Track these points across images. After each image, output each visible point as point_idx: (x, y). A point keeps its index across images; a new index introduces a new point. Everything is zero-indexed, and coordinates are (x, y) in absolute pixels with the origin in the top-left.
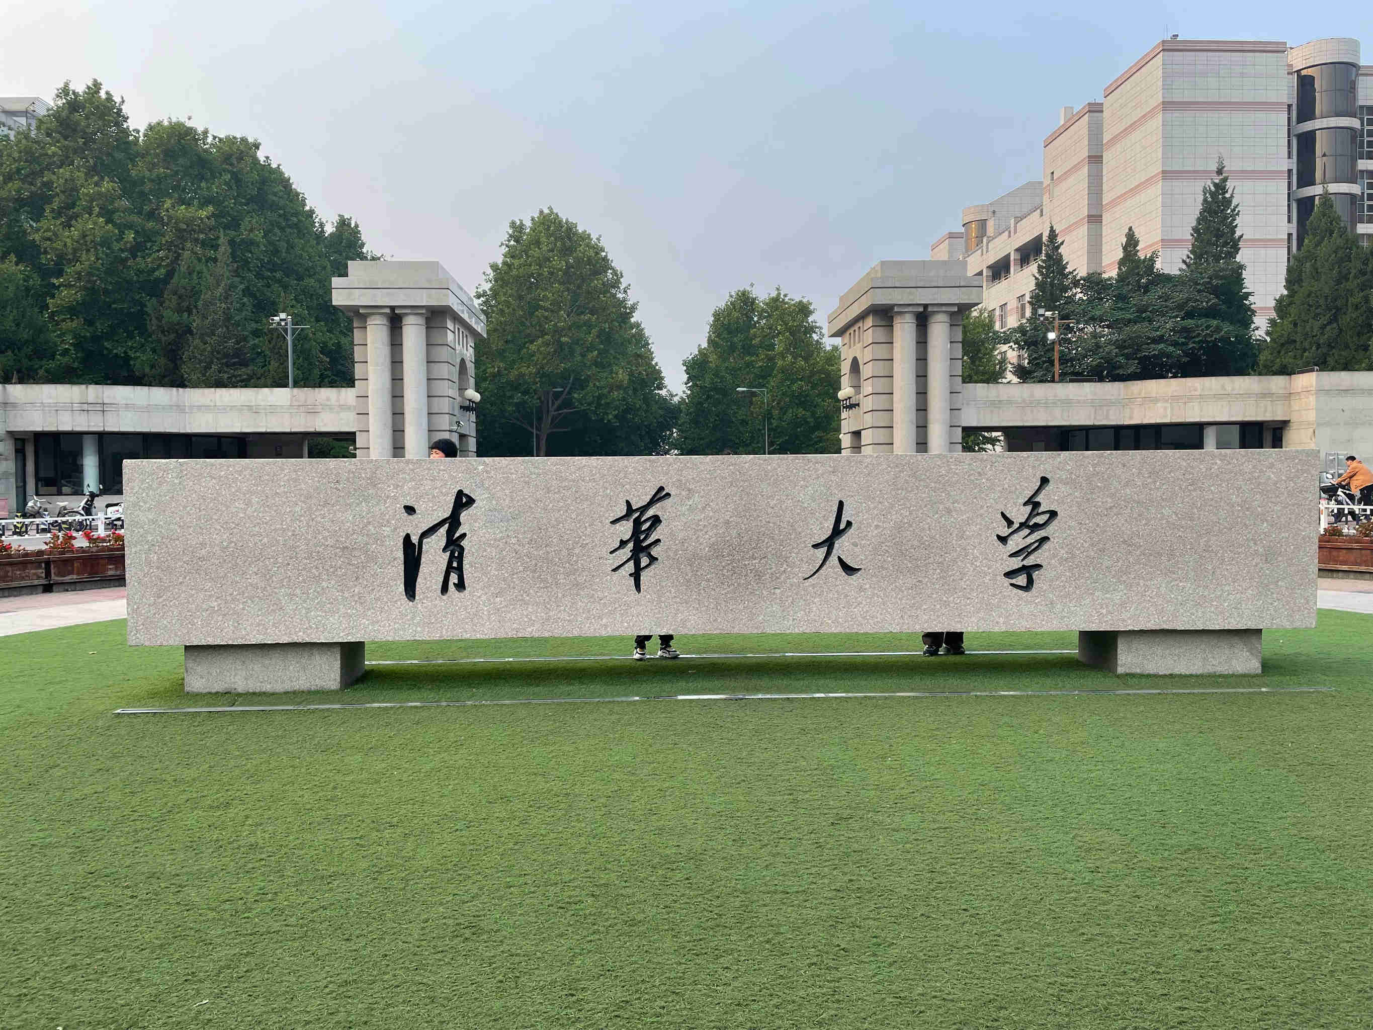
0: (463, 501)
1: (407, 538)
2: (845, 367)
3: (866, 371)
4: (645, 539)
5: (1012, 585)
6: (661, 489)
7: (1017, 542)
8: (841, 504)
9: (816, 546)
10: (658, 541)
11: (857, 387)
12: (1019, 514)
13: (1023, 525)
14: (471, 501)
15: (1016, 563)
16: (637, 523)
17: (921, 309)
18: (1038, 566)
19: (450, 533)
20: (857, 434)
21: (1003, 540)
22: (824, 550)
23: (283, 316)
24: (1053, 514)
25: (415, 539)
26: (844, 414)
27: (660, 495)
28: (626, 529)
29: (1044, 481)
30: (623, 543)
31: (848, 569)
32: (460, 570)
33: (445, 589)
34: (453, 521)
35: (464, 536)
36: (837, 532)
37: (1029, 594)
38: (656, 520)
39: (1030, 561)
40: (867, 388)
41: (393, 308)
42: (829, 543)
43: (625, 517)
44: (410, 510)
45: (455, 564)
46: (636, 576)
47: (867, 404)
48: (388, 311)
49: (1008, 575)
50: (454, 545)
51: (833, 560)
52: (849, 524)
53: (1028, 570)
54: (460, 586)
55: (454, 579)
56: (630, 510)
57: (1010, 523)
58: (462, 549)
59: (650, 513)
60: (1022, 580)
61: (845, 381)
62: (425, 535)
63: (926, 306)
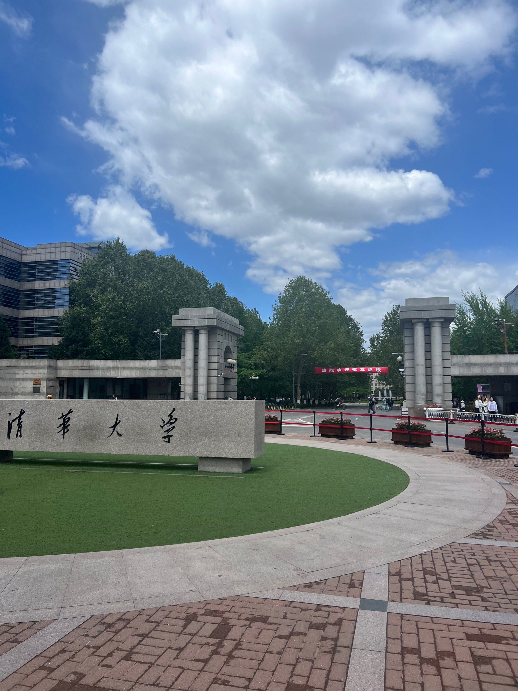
0: (22, 412)
1: (9, 421)
4: (66, 424)
5: (164, 441)
6: (71, 410)
7: (166, 428)
8: (118, 415)
9: (111, 427)
10: (69, 425)
12: (167, 419)
13: (168, 423)
14: (24, 412)
15: (166, 434)
16: (64, 419)
17: (427, 320)
18: (172, 436)
19: (19, 421)
22: (113, 428)
23: (158, 331)
24: (176, 420)
25: (11, 422)
27: (70, 412)
28: (61, 421)
29: (174, 409)
30: (61, 425)
31: (119, 435)
32: (21, 431)
33: (17, 437)
34: (20, 417)
35: (22, 422)
36: (117, 424)
37: (169, 444)
38: (69, 419)
39: (169, 434)
40: (406, 357)
41: (195, 327)
43: (62, 417)
44: (10, 414)
46: (63, 434)
48: (193, 328)
49: (164, 438)
51: (115, 432)
52: (120, 421)
53: (169, 437)
54: (21, 436)
57: (164, 422)
58: (21, 425)
59: (68, 417)
60: (167, 440)
62: (13, 421)
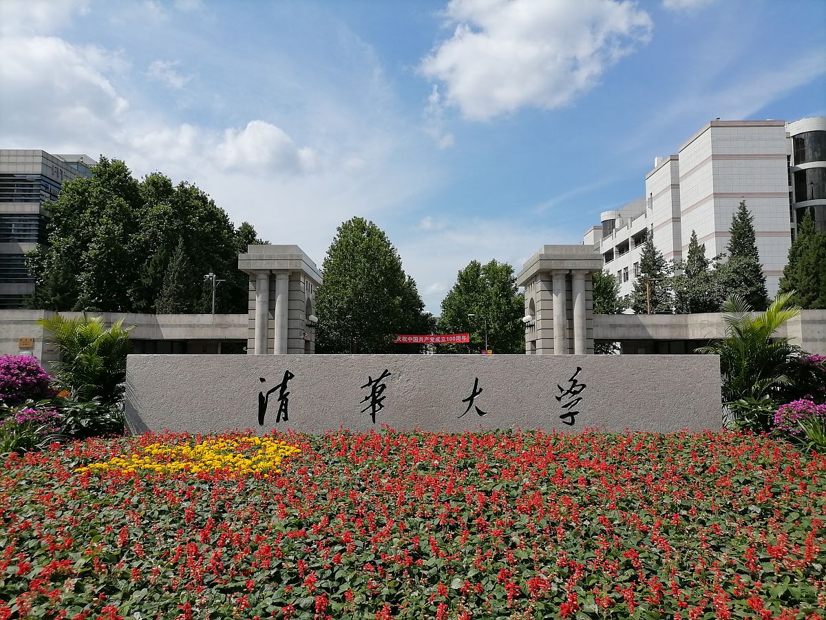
0: (288, 376)
2: (527, 304)
3: (538, 306)
4: (378, 396)
5: (564, 422)
6: (387, 371)
7: (566, 400)
8: (477, 379)
9: (464, 401)
10: (384, 397)
11: (533, 315)
12: (567, 386)
13: (568, 392)
14: (292, 376)
15: (565, 411)
16: (374, 388)
17: (568, 272)
18: (577, 413)
19: (282, 392)
20: (534, 342)
21: (559, 399)
22: (468, 402)
23: (211, 274)
24: (584, 386)
25: (264, 395)
26: (527, 331)
27: (385, 374)
28: (368, 391)
29: (579, 369)
30: (367, 398)
31: (481, 413)
32: (286, 411)
33: (278, 420)
34: (284, 386)
35: (288, 393)
36: (475, 394)
38: (384, 386)
39: (573, 410)
40: (539, 316)
41: (271, 270)
42: (471, 399)
43: (369, 385)
44: (263, 380)
45: (283, 408)
46: (373, 415)
47: (539, 325)
48: (268, 272)
49: (563, 417)
50: (283, 397)
51: (472, 407)
52: (481, 390)
53: (572, 414)
54: (286, 419)
55: (283, 414)
56: (371, 382)
57: (562, 390)
58: (287, 400)
59: (381, 383)
60: (569, 419)
61: (527, 311)
62: (269, 392)
63: (570, 270)
